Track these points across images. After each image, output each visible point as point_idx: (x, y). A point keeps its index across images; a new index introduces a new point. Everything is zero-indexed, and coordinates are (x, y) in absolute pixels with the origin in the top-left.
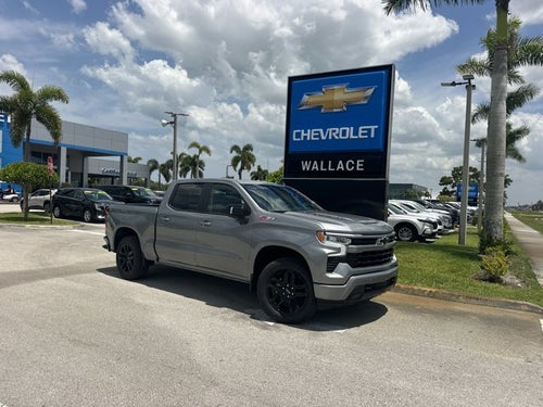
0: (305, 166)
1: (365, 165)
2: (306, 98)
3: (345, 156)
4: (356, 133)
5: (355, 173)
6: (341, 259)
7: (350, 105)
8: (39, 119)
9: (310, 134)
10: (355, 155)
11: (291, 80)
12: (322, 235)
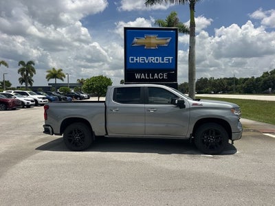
0: (137, 76)
1: (168, 76)
2: (135, 40)
3: (158, 71)
4: (163, 60)
5: (163, 80)
7: (159, 46)
9: (139, 60)
10: (163, 71)
11: (126, 29)
12: (233, 109)
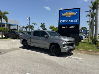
0: (63, 27)
1: (75, 27)
2: (63, 14)
3: (71, 25)
4: (73, 21)
5: (73, 29)
6: (66, 45)
8: (3, 18)
9: (64, 21)
10: (73, 25)
11: (60, 10)
12: (62, 40)
